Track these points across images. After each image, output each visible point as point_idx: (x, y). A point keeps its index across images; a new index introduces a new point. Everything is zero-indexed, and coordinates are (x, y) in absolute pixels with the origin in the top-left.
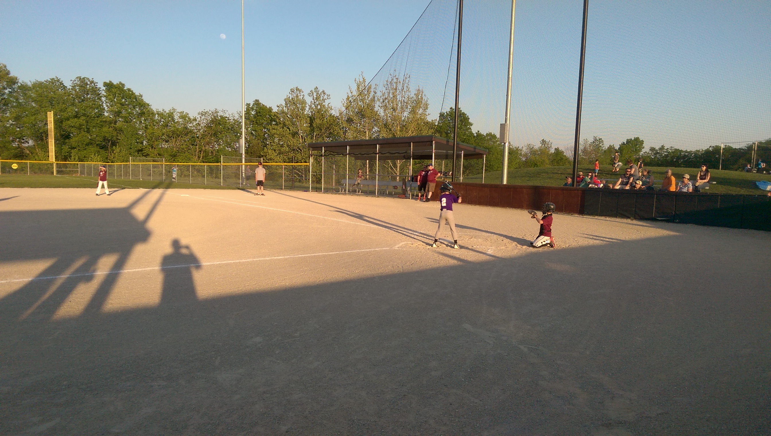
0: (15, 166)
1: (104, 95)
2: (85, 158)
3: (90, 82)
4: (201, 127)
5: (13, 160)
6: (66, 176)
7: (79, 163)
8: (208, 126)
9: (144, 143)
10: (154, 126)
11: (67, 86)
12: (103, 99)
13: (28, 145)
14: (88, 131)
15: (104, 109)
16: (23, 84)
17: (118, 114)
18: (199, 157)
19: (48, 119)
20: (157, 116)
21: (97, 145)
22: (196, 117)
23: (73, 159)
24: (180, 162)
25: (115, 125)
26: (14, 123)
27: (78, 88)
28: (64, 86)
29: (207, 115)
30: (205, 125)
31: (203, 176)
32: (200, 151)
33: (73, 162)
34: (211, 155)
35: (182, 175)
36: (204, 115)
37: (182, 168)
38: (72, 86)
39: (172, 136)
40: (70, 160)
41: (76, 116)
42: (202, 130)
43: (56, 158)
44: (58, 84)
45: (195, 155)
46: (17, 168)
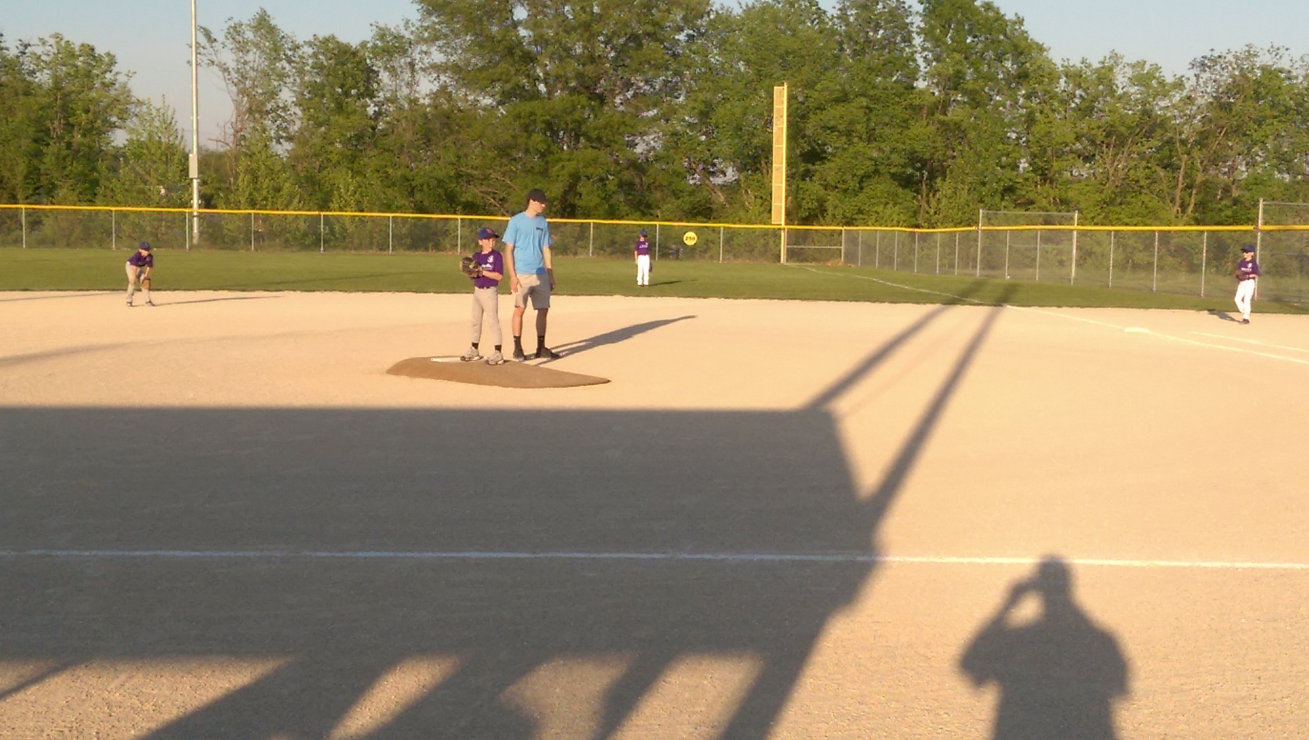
0: (690, 239)
1: (920, 28)
2: (861, 216)
4: (1195, 108)
5: (687, 222)
6: (811, 267)
7: (845, 228)
8: (1221, 105)
9: (1021, 166)
10: (1054, 111)
11: (826, 9)
12: (918, 40)
13: (725, 179)
14: (871, 138)
15: (916, 70)
16: (721, 12)
17: (955, 82)
18: (1184, 207)
19: (775, 107)
20: (1062, 81)
21: (894, 176)
22: (1182, 76)
23: (828, 218)
24: (1127, 224)
25: (942, 117)
27: (853, 12)
28: (819, 9)
29: (1218, 67)
30: (1211, 100)
31: (1194, 269)
32: (1189, 187)
33: (830, 225)
34: (1221, 199)
35: (1128, 264)
36: (1209, 67)
37: (1131, 242)
38: (840, 9)
39: (1103, 142)
40: (822, 222)
41: (843, 99)
42: (1199, 117)
43: (788, 214)
44: (806, 6)
45: (1173, 200)
46: (695, 244)
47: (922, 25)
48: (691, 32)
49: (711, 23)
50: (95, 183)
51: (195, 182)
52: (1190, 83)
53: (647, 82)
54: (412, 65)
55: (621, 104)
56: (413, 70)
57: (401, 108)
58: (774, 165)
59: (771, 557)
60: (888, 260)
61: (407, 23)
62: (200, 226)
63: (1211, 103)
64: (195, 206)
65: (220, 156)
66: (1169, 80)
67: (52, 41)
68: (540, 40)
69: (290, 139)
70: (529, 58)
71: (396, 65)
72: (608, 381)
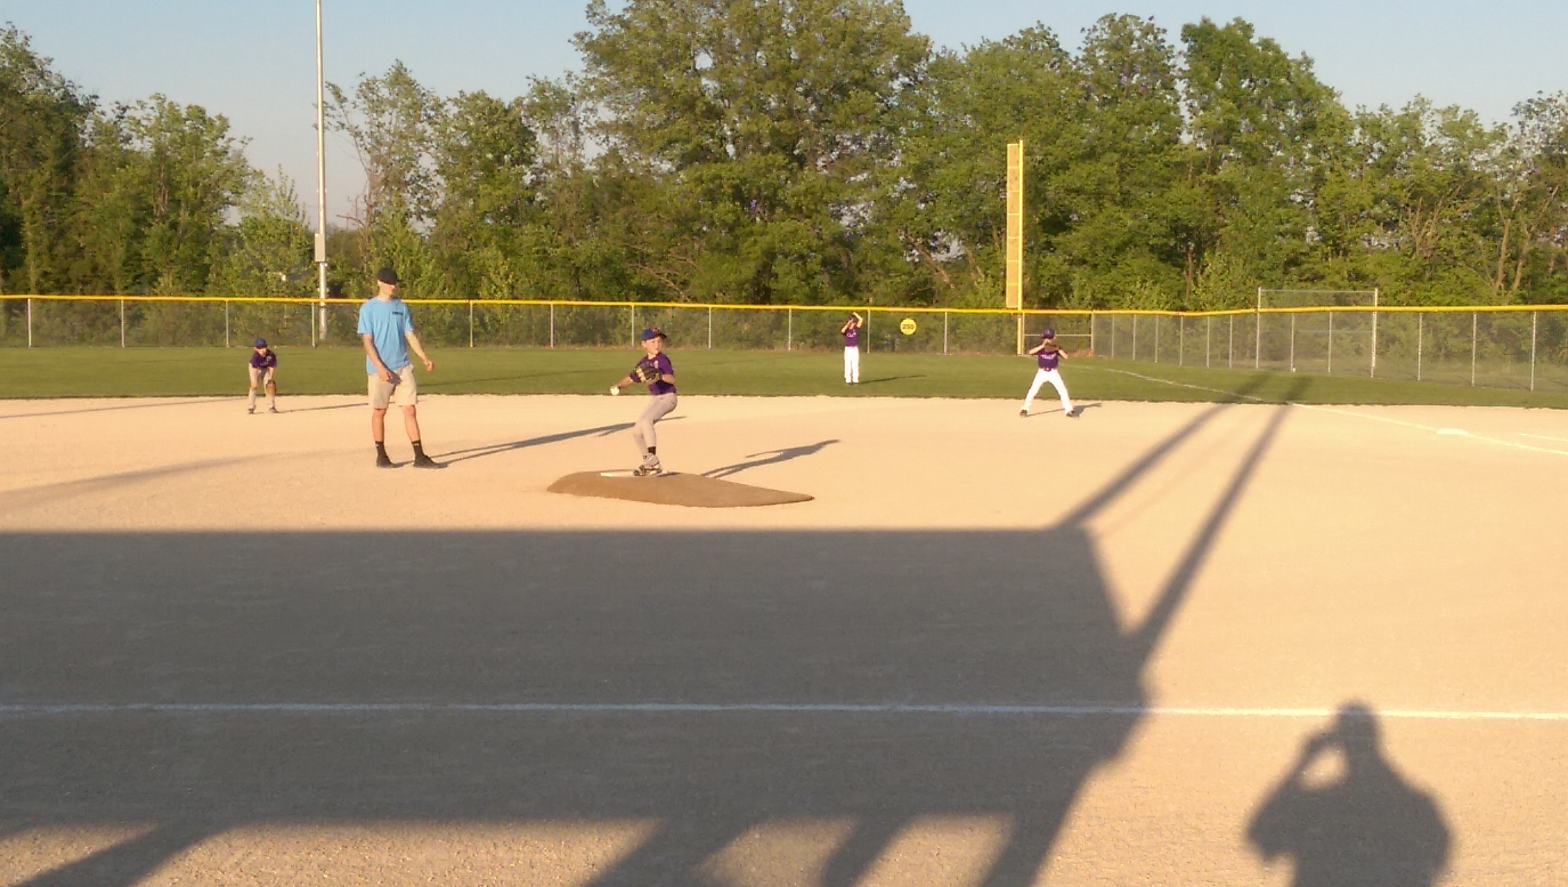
0: (908, 326)
1: (1184, 72)
2: (1114, 297)
3: (1141, 30)
4: (1520, 162)
5: (905, 306)
7: (1095, 311)
8: (1551, 158)
9: (1308, 234)
10: (1346, 168)
11: (1068, 51)
12: (1180, 86)
13: (949, 255)
14: (1125, 201)
15: (1180, 121)
16: (942, 55)
17: (1224, 135)
18: (1508, 282)
19: (1009, 167)
20: (1357, 132)
21: (1152, 249)
22: (1505, 124)
23: (1075, 301)
24: (1438, 305)
25: (1210, 177)
26: (911, 186)
27: (1102, 53)
28: (1060, 50)
29: (1547, 113)
30: (1539, 152)
31: (1521, 356)
32: (1514, 258)
33: (1077, 309)
34: (1554, 272)
35: (1441, 352)
36: (1537, 113)
37: (1444, 324)
38: (1086, 50)
39: (1408, 205)
40: (1068, 305)
41: (1091, 155)
42: (1525, 173)
43: (1025, 297)
44: (1043, 46)
45: (1494, 275)
46: (914, 333)
47: (1186, 67)
48: (907, 80)
49: (932, 68)
50: (206, 269)
51: (322, 268)
52: (1514, 132)
53: (855, 140)
54: (575, 125)
55: (825, 167)
56: (577, 131)
57: (563, 176)
58: (1008, 237)
59: (1009, 709)
60: (1147, 350)
61: (569, 75)
62: (328, 318)
63: (1539, 156)
64: (323, 295)
65: (351, 236)
66: (1488, 128)
67: (153, 103)
68: (728, 93)
69: (432, 214)
70: (714, 114)
71: (556, 125)
72: (811, 498)
